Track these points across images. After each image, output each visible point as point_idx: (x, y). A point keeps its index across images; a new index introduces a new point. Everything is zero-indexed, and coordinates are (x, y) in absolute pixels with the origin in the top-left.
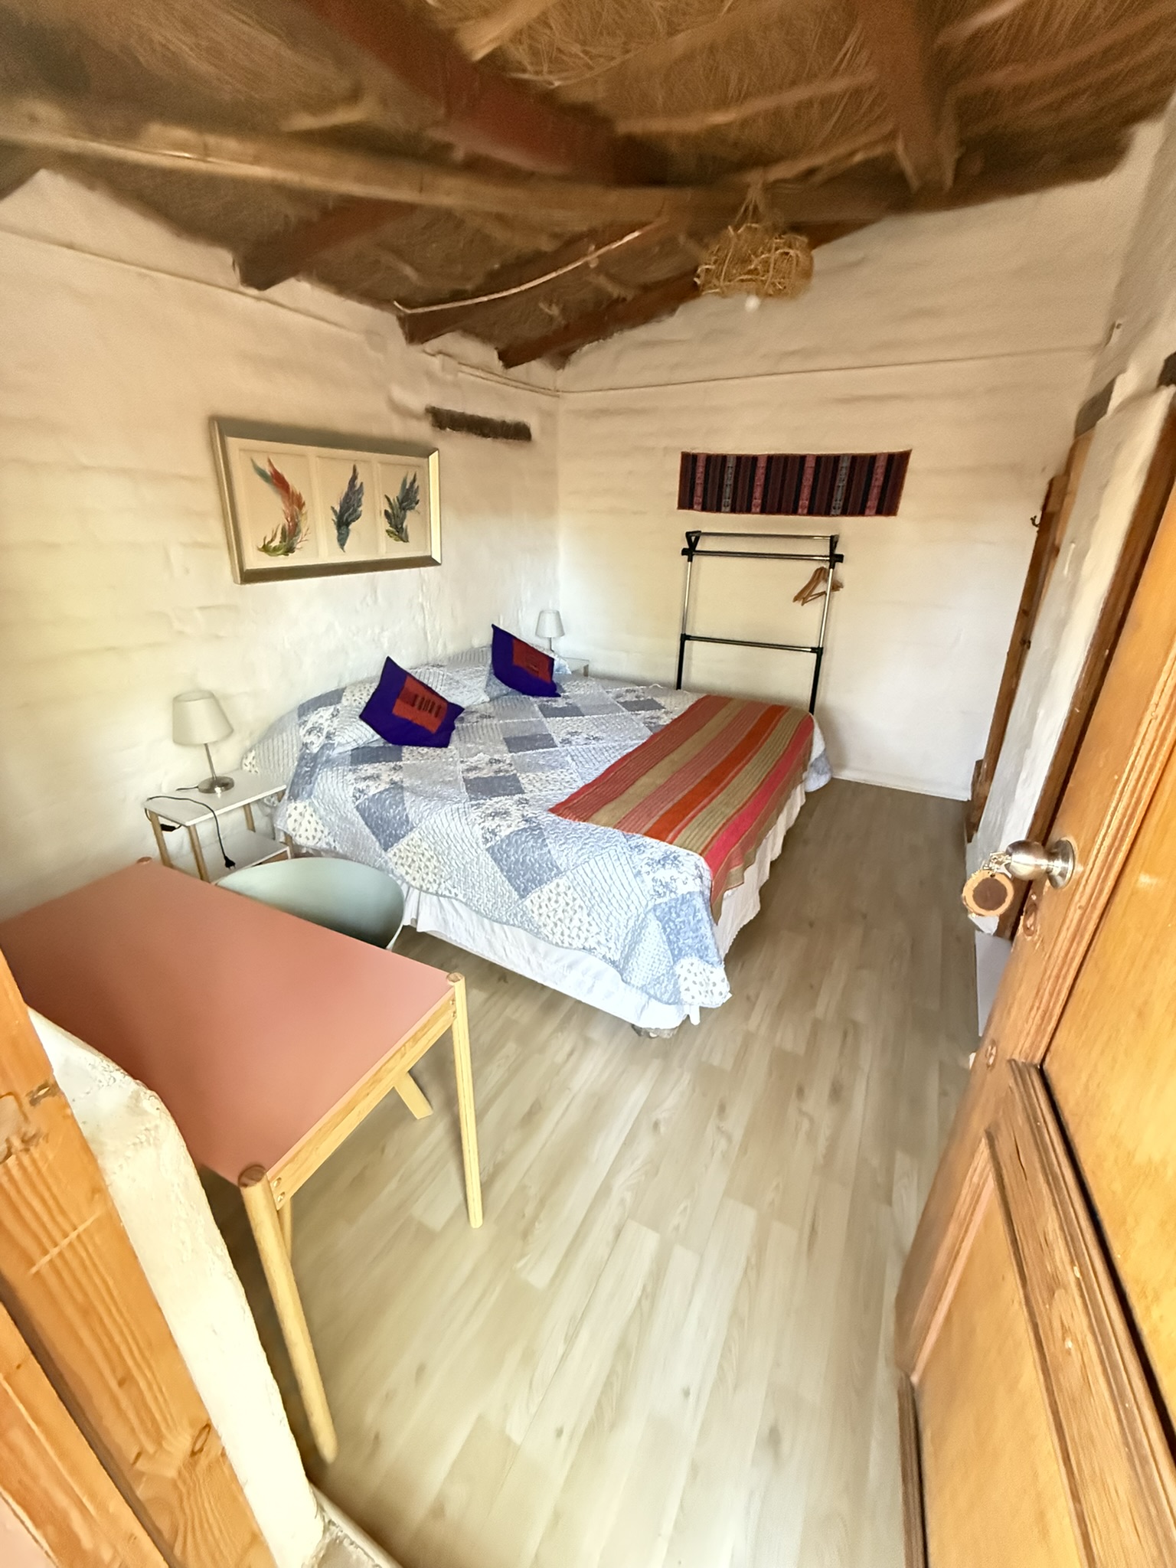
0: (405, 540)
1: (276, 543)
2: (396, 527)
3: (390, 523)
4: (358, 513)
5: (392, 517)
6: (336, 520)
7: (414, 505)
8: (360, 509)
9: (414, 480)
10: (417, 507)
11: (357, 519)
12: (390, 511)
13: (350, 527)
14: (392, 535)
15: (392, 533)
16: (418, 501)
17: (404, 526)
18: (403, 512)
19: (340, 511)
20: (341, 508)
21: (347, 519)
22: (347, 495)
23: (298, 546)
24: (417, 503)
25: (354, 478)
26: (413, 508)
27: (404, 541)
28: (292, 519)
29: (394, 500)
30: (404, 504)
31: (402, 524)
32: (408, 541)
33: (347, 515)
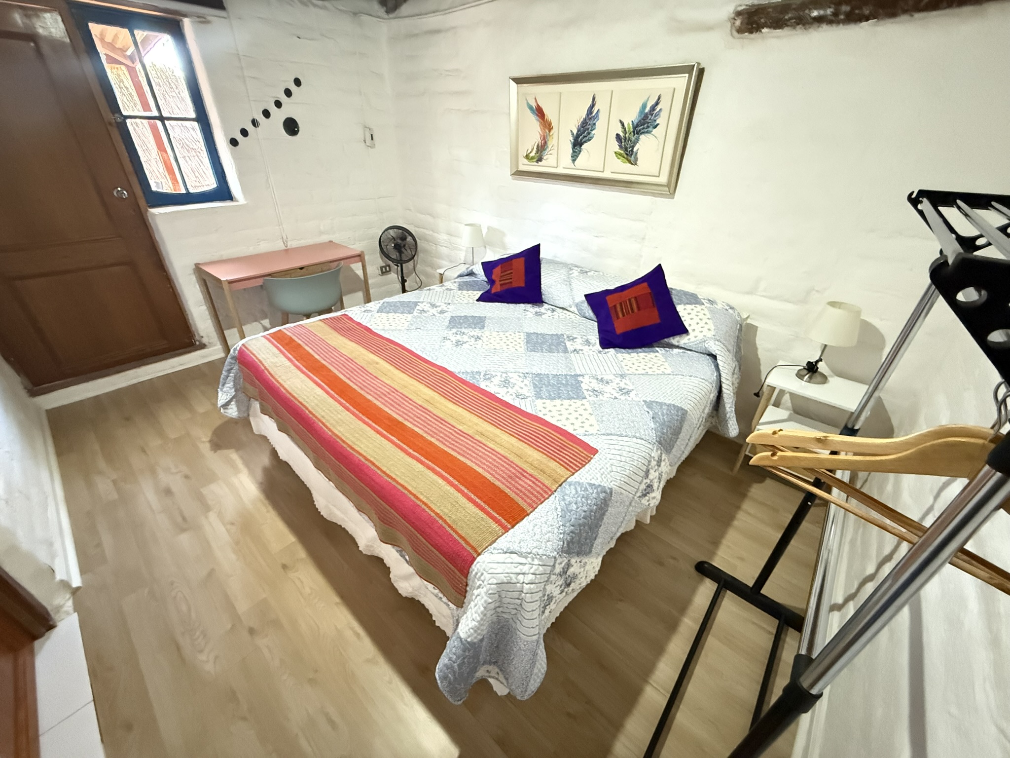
0: (634, 163)
1: (533, 154)
2: (626, 149)
3: (620, 147)
4: (591, 135)
5: (623, 141)
6: (572, 141)
7: (650, 129)
8: (593, 132)
9: (657, 104)
10: (655, 131)
11: (590, 140)
12: (622, 134)
13: (582, 147)
14: (619, 156)
15: (620, 155)
16: (658, 125)
17: (635, 150)
18: (636, 135)
19: (577, 134)
20: (578, 132)
21: (581, 140)
22: (585, 120)
23: (545, 158)
24: (655, 127)
25: (593, 106)
26: (648, 132)
27: (632, 164)
28: (544, 139)
29: (629, 124)
30: (638, 129)
31: (633, 147)
32: (636, 164)
33: (581, 137)
